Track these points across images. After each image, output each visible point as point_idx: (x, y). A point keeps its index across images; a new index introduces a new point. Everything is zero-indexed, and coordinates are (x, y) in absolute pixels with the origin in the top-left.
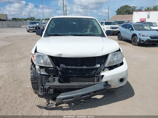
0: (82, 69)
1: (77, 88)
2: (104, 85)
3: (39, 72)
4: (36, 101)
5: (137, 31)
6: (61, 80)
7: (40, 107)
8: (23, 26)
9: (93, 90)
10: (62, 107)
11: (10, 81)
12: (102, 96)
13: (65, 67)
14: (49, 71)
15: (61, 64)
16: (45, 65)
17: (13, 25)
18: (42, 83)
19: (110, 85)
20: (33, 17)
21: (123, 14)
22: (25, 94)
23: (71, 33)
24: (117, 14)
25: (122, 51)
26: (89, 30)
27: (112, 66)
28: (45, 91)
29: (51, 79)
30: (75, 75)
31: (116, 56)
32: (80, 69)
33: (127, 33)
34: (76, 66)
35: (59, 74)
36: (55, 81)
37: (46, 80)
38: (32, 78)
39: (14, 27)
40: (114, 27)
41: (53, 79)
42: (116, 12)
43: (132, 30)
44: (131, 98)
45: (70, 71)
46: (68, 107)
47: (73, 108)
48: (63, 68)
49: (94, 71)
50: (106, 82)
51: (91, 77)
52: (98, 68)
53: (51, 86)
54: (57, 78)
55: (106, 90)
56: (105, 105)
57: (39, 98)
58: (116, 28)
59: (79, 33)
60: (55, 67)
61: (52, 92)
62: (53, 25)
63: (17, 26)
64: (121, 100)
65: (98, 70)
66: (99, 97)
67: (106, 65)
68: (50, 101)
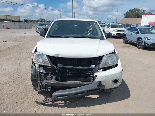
0: (78, 69)
1: (72, 86)
2: (98, 86)
3: (38, 70)
4: (35, 97)
5: (143, 34)
6: (59, 79)
7: (37, 102)
8: (33, 28)
9: (87, 89)
10: (58, 104)
11: (14, 78)
12: (98, 96)
13: (62, 66)
14: (48, 69)
15: (59, 63)
16: (43, 63)
17: (25, 26)
18: (40, 81)
19: (104, 86)
20: (43, 19)
21: (132, 17)
22: (26, 90)
23: (72, 35)
24: (126, 17)
25: (116, 53)
26: (89, 33)
27: (106, 67)
28: (43, 88)
29: (49, 77)
30: (72, 75)
31: (111, 58)
32: (76, 69)
33: (132, 36)
34: (72, 66)
35: (57, 73)
36: (52, 79)
37: (45, 77)
38: (32, 76)
39: (25, 28)
40: (121, 30)
41: (51, 77)
42: (125, 15)
43: (138, 33)
44: (126, 100)
45: (67, 71)
46: (64, 105)
47: (68, 105)
48: (60, 67)
49: (89, 72)
50: (100, 82)
51: (87, 77)
52: (93, 68)
53: (48, 83)
54: (54, 77)
55: (99, 90)
56: (99, 104)
57: (39, 94)
58: (122, 31)
59: (80, 35)
60: (53, 66)
61: (50, 89)
62: (56, 27)
63: (28, 27)
64: (116, 101)
65: (93, 70)
66: (95, 97)
67: (101, 66)
68: (47, 98)
